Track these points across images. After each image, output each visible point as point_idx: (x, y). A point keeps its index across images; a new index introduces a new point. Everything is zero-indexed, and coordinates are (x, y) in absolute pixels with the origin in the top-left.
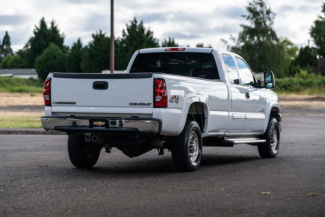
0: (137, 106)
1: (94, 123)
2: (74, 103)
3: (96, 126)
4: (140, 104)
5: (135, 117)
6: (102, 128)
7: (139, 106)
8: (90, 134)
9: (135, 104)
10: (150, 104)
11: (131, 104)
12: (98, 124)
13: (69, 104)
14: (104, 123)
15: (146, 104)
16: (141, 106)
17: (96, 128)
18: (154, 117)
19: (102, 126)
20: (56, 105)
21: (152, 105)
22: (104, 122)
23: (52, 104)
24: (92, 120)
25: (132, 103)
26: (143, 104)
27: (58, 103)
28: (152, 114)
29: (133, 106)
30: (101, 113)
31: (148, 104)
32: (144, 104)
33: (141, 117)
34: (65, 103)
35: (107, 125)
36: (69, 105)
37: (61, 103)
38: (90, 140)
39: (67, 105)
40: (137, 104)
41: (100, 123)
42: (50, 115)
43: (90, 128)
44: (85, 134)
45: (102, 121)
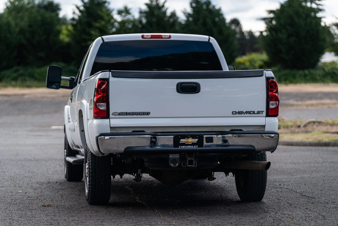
0: (243, 115)
1: (181, 140)
2: (148, 113)
3: (184, 144)
4: (247, 112)
5: (237, 131)
6: (192, 147)
7: (245, 115)
8: (177, 156)
9: (240, 113)
10: (261, 113)
11: (234, 113)
12: (188, 142)
13: (139, 114)
14: (197, 140)
15: (256, 112)
16: (248, 115)
17: (183, 147)
18: (267, 129)
19: (193, 144)
20: (118, 116)
21: (264, 114)
22: (196, 138)
23: (111, 116)
24: (178, 136)
25: (236, 112)
26: (252, 113)
27: (120, 114)
28: (264, 126)
29: (237, 115)
30: (186, 126)
31: (259, 112)
32: (254, 113)
33: (245, 130)
34: (133, 114)
35: (200, 143)
36: (139, 116)
37: (127, 114)
38: (177, 164)
39: (135, 116)
40: (243, 112)
41: (191, 140)
42: (109, 131)
43: (174, 147)
44: (169, 156)
45: (193, 137)
